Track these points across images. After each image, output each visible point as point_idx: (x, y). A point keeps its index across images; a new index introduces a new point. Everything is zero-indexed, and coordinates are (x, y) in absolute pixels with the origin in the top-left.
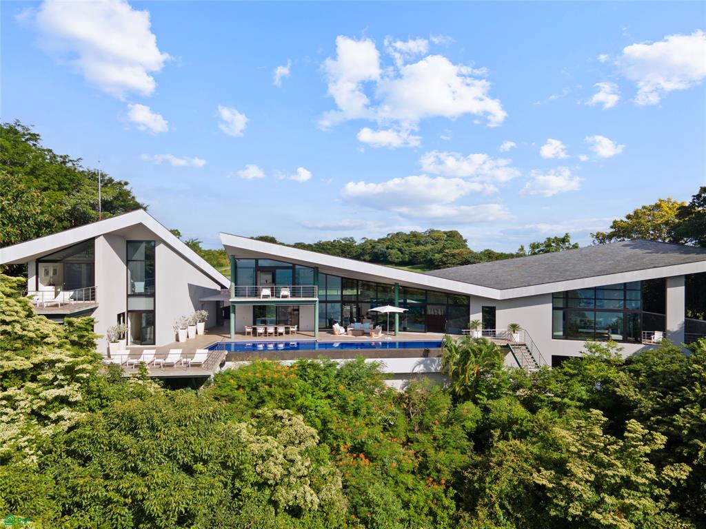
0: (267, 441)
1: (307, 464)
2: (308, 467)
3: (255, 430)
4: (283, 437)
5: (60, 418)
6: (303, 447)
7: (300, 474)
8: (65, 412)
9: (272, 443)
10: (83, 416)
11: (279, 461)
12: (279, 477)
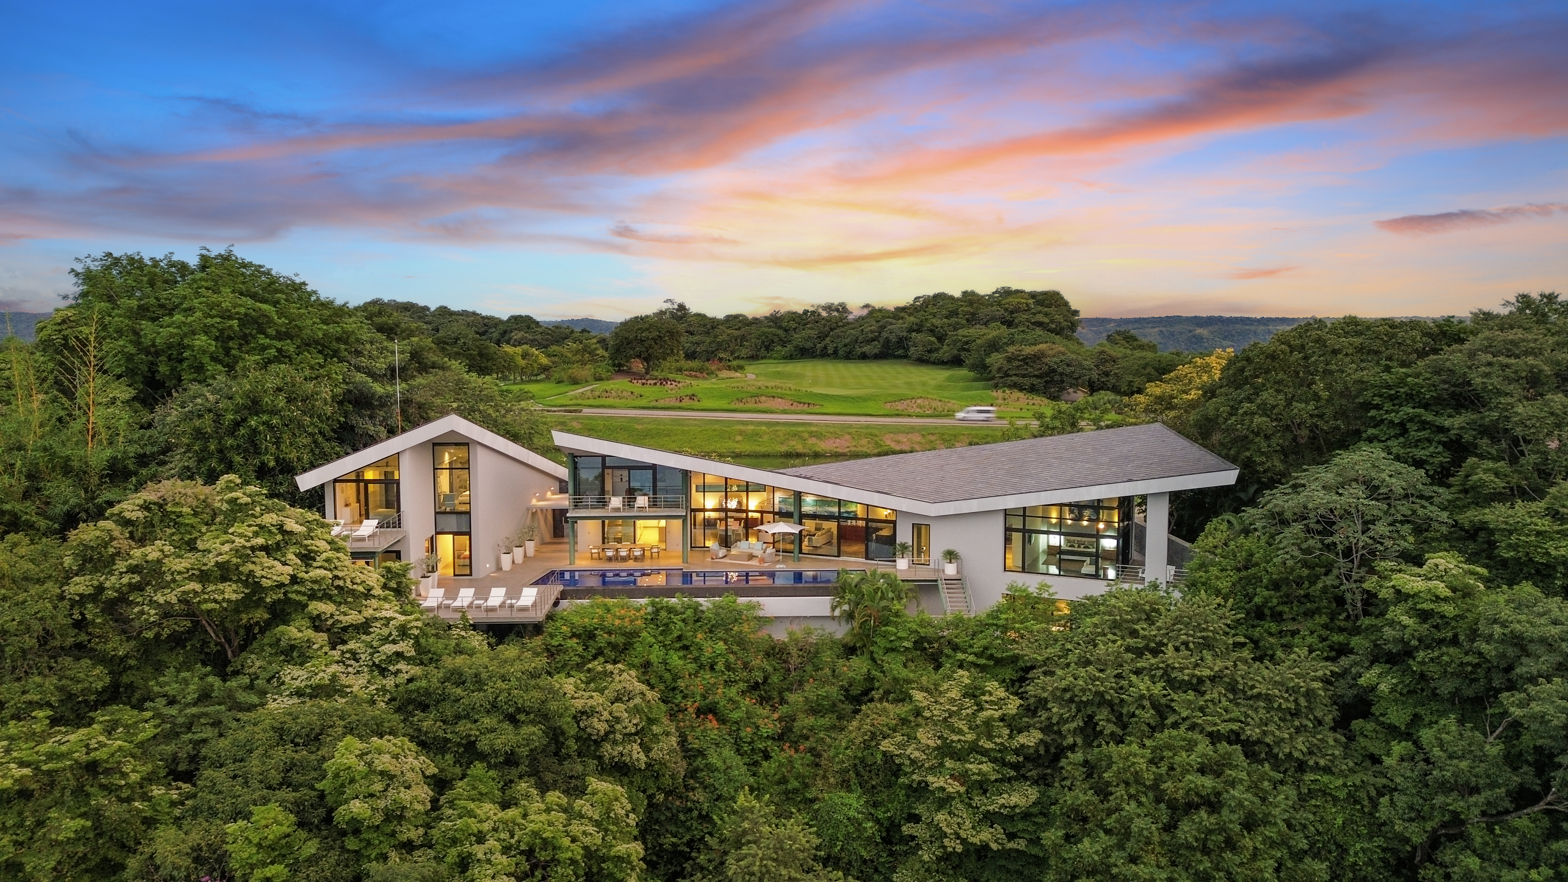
0: (592, 697)
1: (635, 721)
2: (636, 725)
3: (583, 686)
4: (610, 693)
5: (399, 671)
6: (631, 704)
7: (628, 731)
8: (402, 666)
9: (598, 700)
10: (416, 670)
11: (603, 718)
12: (602, 733)
